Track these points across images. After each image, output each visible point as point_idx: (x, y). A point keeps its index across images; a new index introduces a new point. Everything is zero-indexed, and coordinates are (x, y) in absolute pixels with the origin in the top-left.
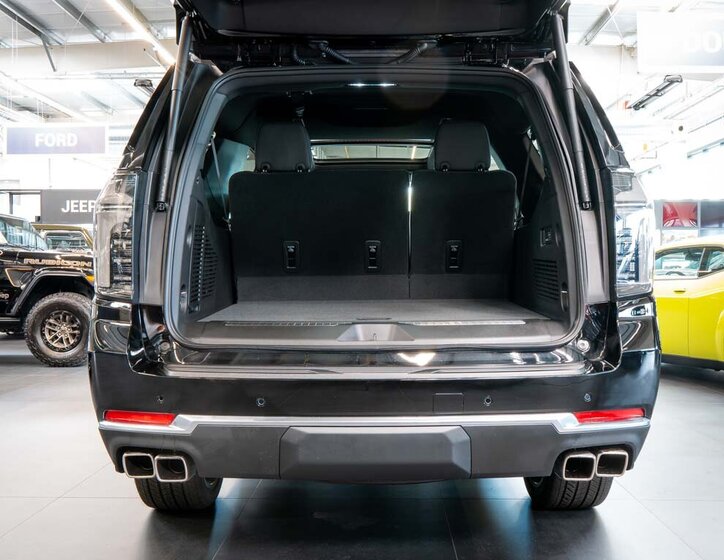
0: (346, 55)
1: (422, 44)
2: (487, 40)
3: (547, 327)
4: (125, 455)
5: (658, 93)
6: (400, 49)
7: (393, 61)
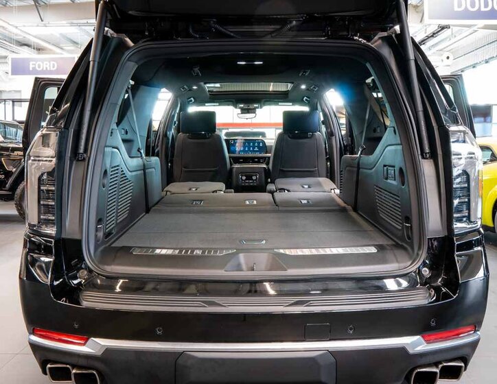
0: (231, 30)
1: (291, 22)
2: (343, 18)
3: (395, 255)
4: (49, 366)
5: (433, 35)
6: (274, 25)
7: (268, 34)
